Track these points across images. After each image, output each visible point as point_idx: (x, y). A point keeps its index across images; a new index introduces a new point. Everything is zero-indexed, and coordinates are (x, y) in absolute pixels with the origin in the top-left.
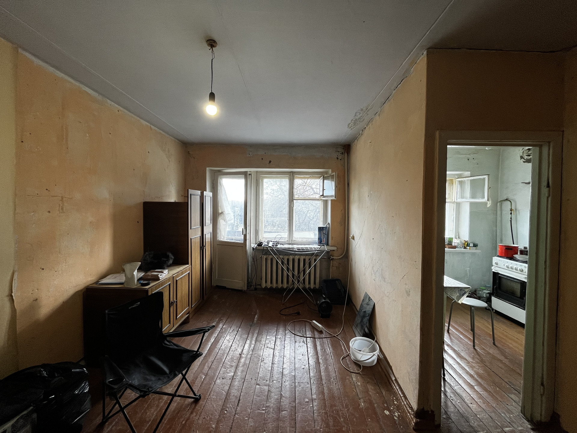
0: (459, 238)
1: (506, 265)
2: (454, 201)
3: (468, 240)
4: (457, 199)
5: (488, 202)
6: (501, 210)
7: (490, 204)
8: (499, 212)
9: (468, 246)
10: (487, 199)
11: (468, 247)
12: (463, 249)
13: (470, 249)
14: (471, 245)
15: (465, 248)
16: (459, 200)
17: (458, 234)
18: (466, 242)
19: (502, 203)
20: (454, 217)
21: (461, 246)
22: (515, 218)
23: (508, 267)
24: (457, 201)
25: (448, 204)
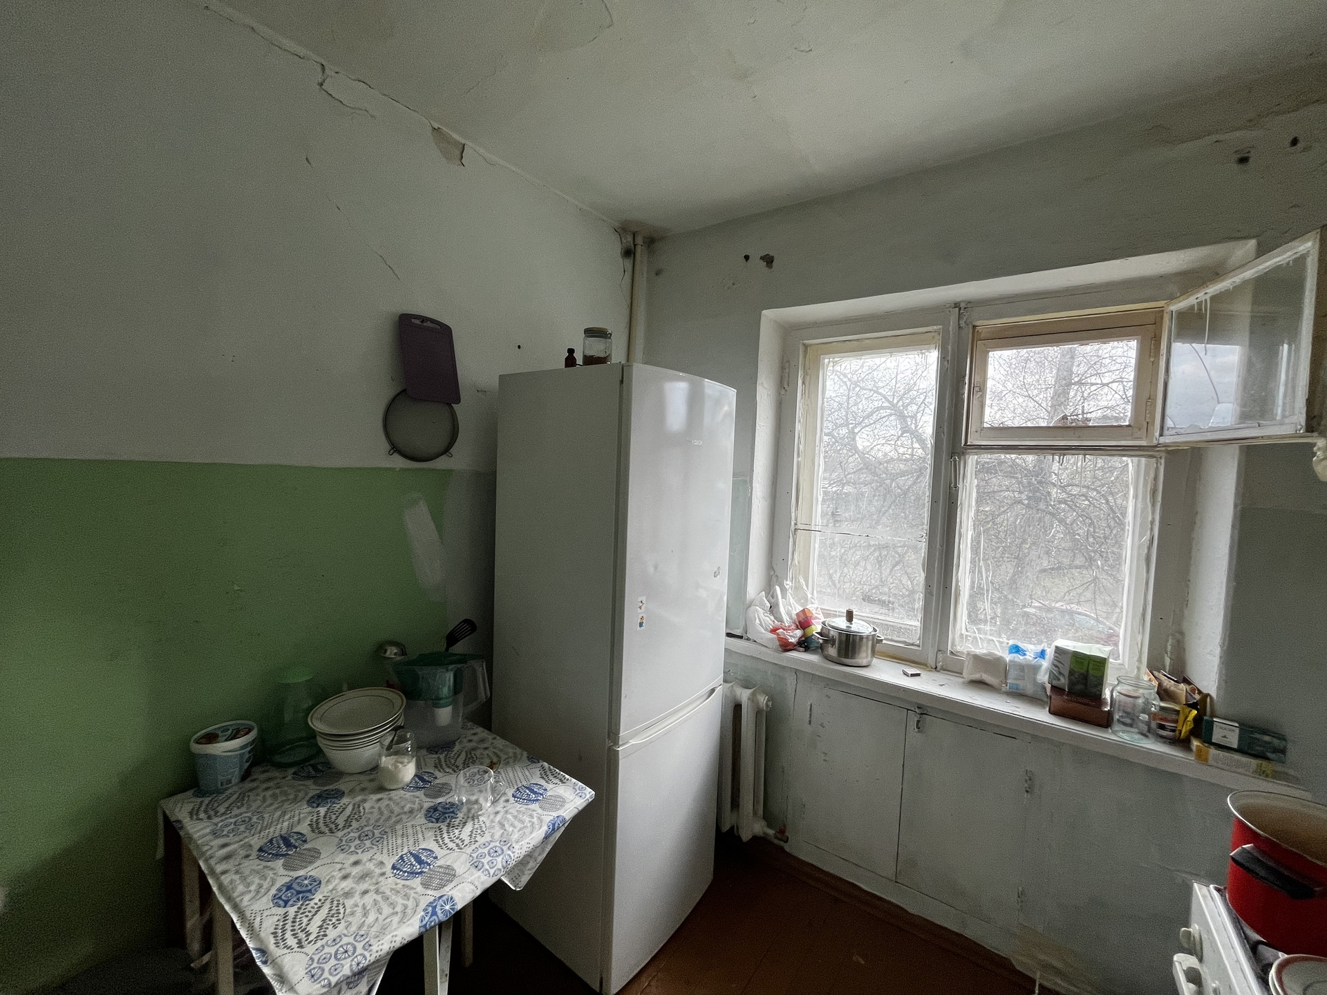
3: (1214, 693)
9: (1203, 736)
11: (1195, 743)
12: (1159, 746)
13: (1203, 756)
15: (1174, 741)
18: (1197, 705)
21: (1151, 723)
24: (1162, 440)
25: (1143, 460)
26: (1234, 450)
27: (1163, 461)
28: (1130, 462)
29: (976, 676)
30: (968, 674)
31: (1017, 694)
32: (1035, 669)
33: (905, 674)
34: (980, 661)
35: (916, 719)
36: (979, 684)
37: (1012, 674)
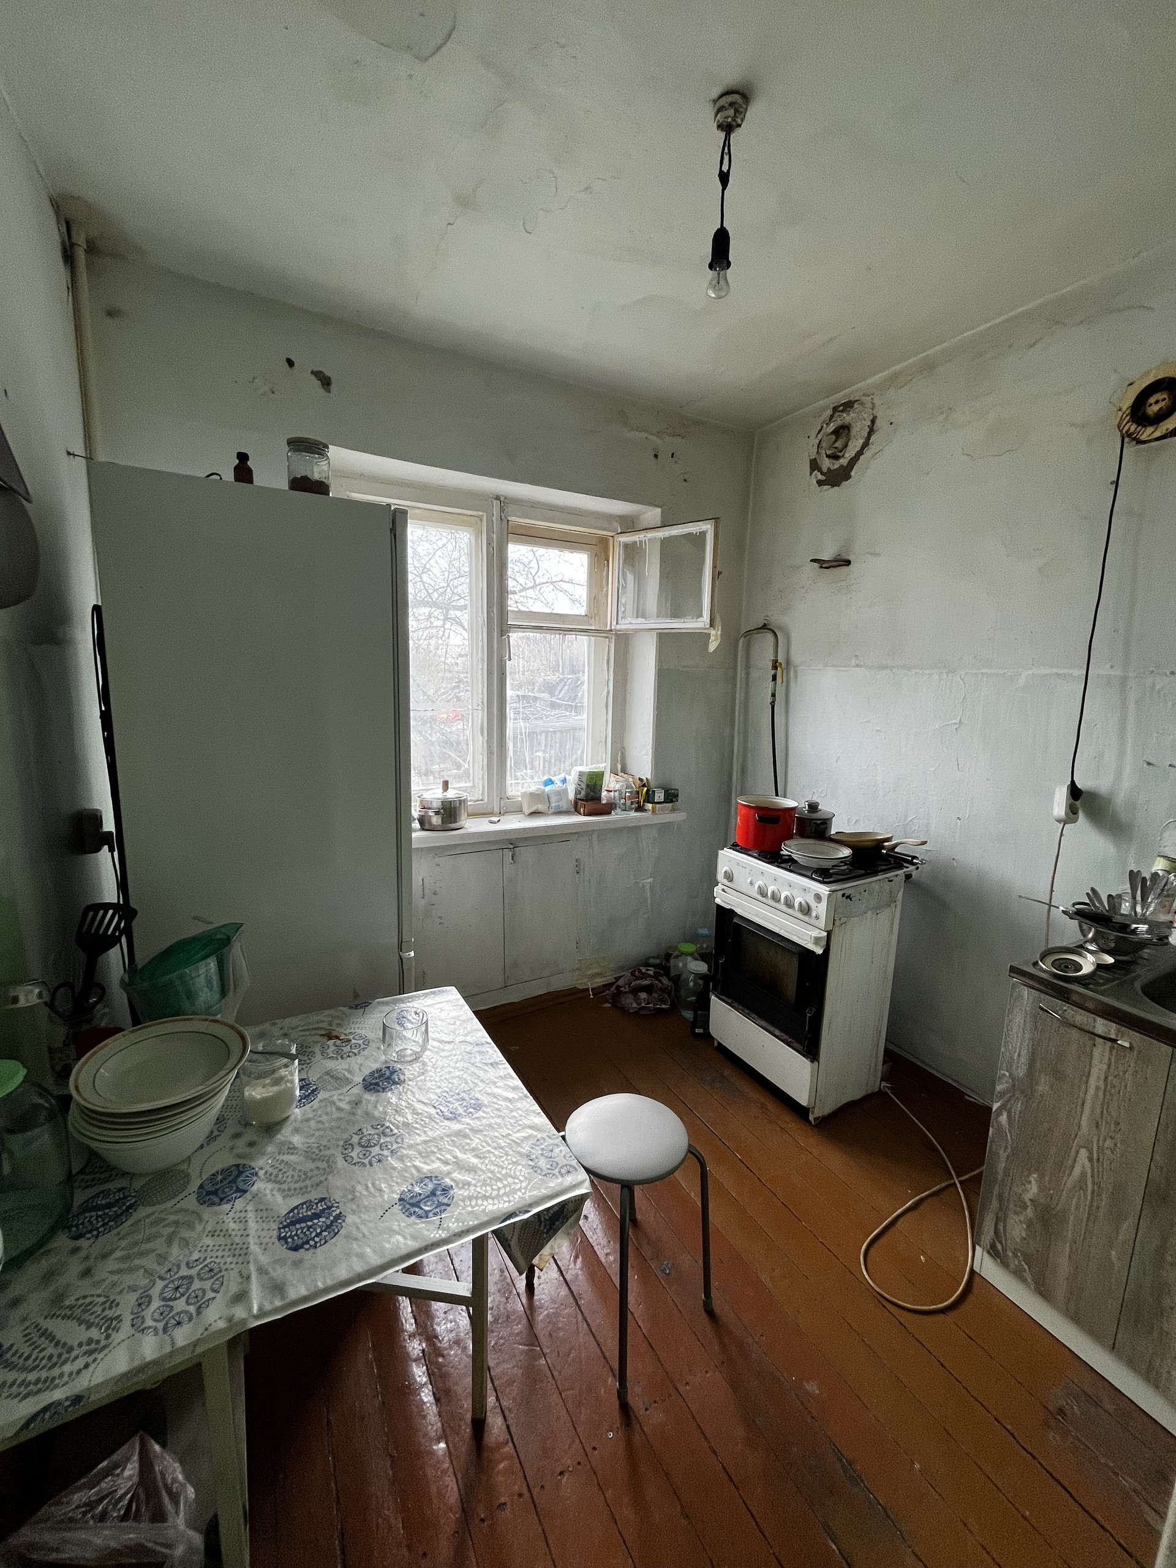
0: (624, 771)
1: (756, 886)
2: (608, 629)
3: (649, 777)
4: (620, 619)
5: (713, 632)
6: (748, 667)
7: (716, 639)
8: (740, 673)
9: (650, 800)
10: (709, 621)
11: (649, 806)
12: (633, 814)
13: (654, 811)
14: (659, 796)
15: (640, 808)
16: (625, 625)
17: (623, 754)
18: (644, 786)
19: (749, 642)
20: (608, 692)
21: (628, 803)
22: (784, 695)
23: (762, 893)
24: (618, 627)
25: (593, 638)
26: (654, 634)
27: (613, 640)
28: (583, 639)
29: (531, 811)
30: (527, 811)
31: (559, 813)
32: (566, 791)
33: (491, 822)
34: (534, 797)
35: (511, 854)
36: (535, 814)
37: (553, 799)
